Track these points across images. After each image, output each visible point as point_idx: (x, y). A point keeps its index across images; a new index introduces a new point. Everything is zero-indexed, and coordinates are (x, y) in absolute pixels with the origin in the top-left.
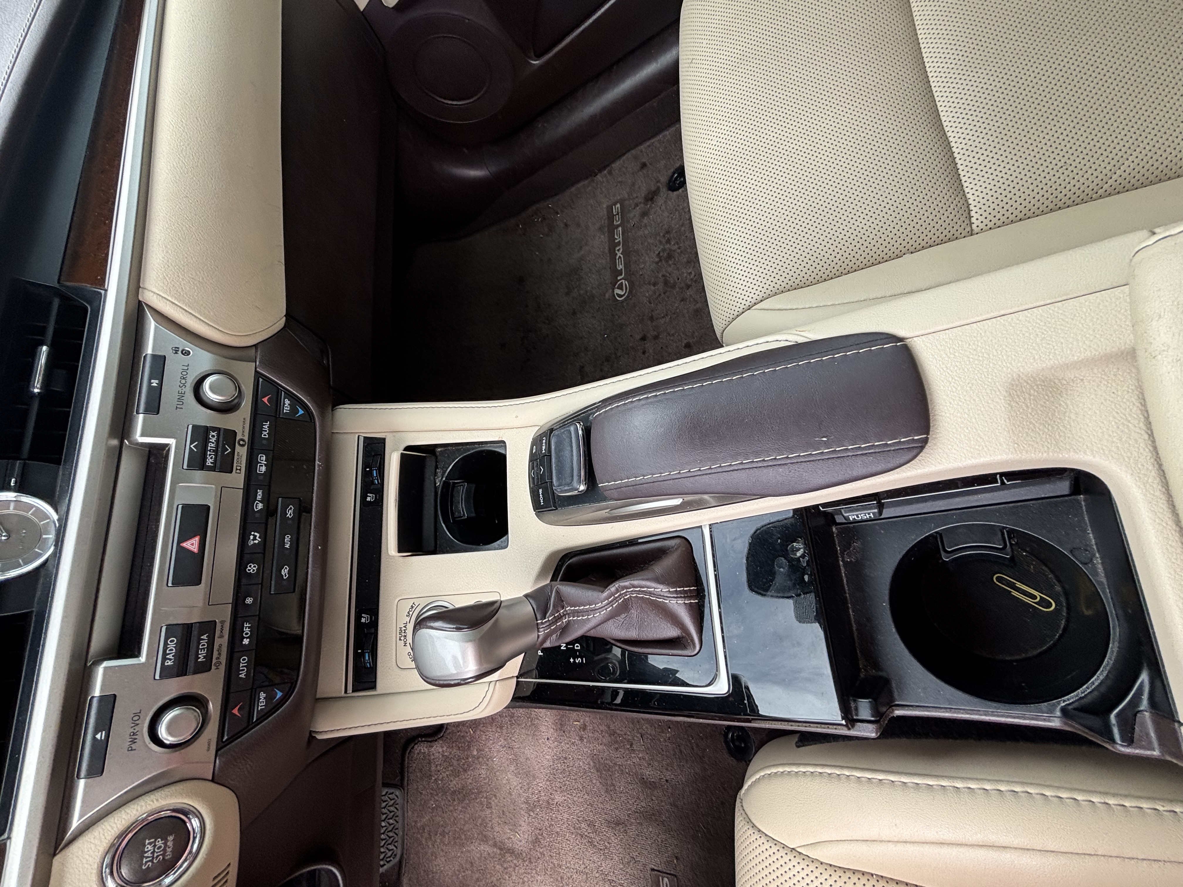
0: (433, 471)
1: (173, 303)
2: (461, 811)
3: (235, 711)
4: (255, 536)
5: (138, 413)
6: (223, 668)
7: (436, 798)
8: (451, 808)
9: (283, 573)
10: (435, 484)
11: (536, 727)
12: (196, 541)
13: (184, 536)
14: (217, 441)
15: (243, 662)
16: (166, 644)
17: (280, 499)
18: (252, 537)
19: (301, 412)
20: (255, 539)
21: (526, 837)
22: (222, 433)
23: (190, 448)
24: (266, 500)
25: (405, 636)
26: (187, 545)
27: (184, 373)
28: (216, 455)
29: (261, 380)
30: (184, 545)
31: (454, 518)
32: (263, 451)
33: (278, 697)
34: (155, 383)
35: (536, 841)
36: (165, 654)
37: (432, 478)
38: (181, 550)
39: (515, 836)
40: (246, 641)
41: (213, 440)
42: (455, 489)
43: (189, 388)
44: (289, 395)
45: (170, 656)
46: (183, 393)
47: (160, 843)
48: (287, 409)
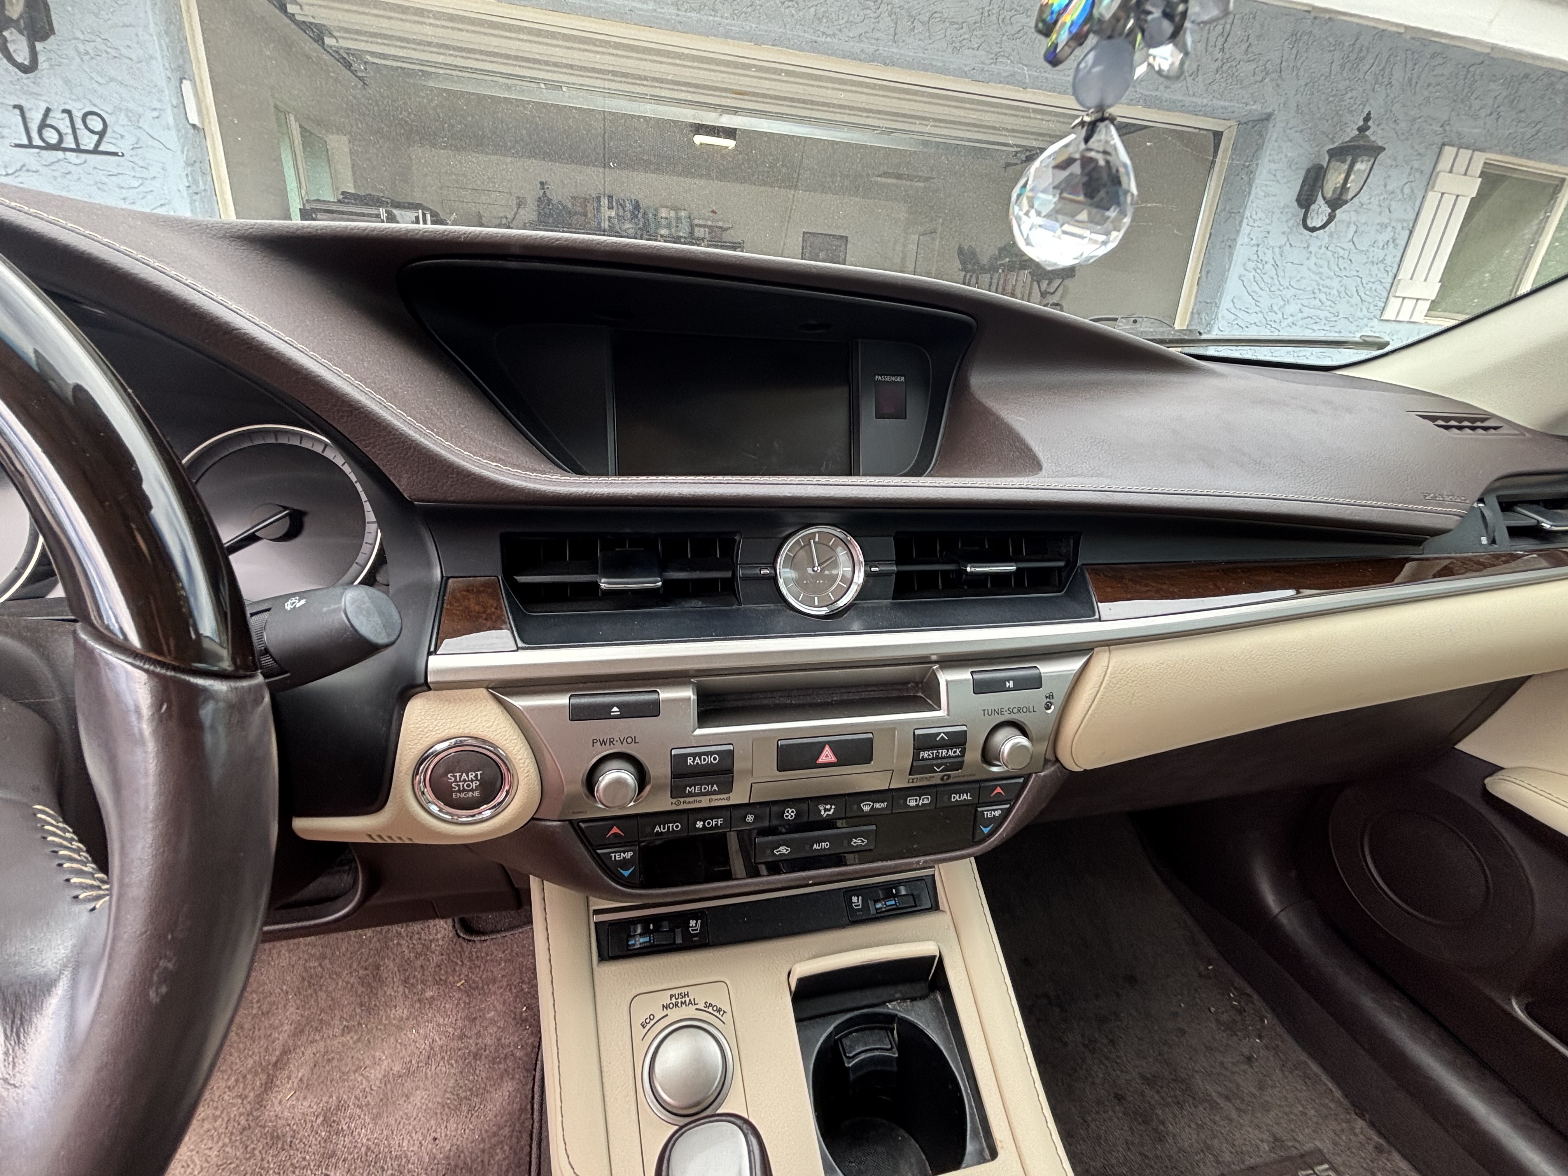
0: (908, 996)
1: (1102, 683)
2: (347, 983)
3: (615, 830)
4: (829, 810)
5: (970, 673)
6: (674, 808)
7: (375, 939)
8: (355, 966)
9: (781, 848)
10: (890, 1001)
11: (457, 1109)
12: (832, 759)
13: (834, 746)
14: (950, 757)
15: (675, 827)
16: (712, 753)
17: (874, 827)
18: (828, 807)
19: (986, 830)
20: (826, 810)
21: (286, 1114)
22: (960, 759)
23: (940, 733)
24: (874, 813)
25: (677, 1005)
26: (827, 750)
27: (1025, 710)
28: (933, 759)
29: (1021, 780)
30: (827, 748)
31: (840, 1039)
32: (935, 800)
33: (623, 872)
34: (1010, 683)
35: (275, 1138)
36: (700, 755)
37: (897, 995)
38: (819, 748)
39: (291, 1089)
40: (699, 824)
41: (951, 753)
42: (883, 1033)
43: (1007, 717)
44: (1006, 813)
45: (697, 760)
46: (1001, 712)
47: (474, 785)
48: (989, 815)
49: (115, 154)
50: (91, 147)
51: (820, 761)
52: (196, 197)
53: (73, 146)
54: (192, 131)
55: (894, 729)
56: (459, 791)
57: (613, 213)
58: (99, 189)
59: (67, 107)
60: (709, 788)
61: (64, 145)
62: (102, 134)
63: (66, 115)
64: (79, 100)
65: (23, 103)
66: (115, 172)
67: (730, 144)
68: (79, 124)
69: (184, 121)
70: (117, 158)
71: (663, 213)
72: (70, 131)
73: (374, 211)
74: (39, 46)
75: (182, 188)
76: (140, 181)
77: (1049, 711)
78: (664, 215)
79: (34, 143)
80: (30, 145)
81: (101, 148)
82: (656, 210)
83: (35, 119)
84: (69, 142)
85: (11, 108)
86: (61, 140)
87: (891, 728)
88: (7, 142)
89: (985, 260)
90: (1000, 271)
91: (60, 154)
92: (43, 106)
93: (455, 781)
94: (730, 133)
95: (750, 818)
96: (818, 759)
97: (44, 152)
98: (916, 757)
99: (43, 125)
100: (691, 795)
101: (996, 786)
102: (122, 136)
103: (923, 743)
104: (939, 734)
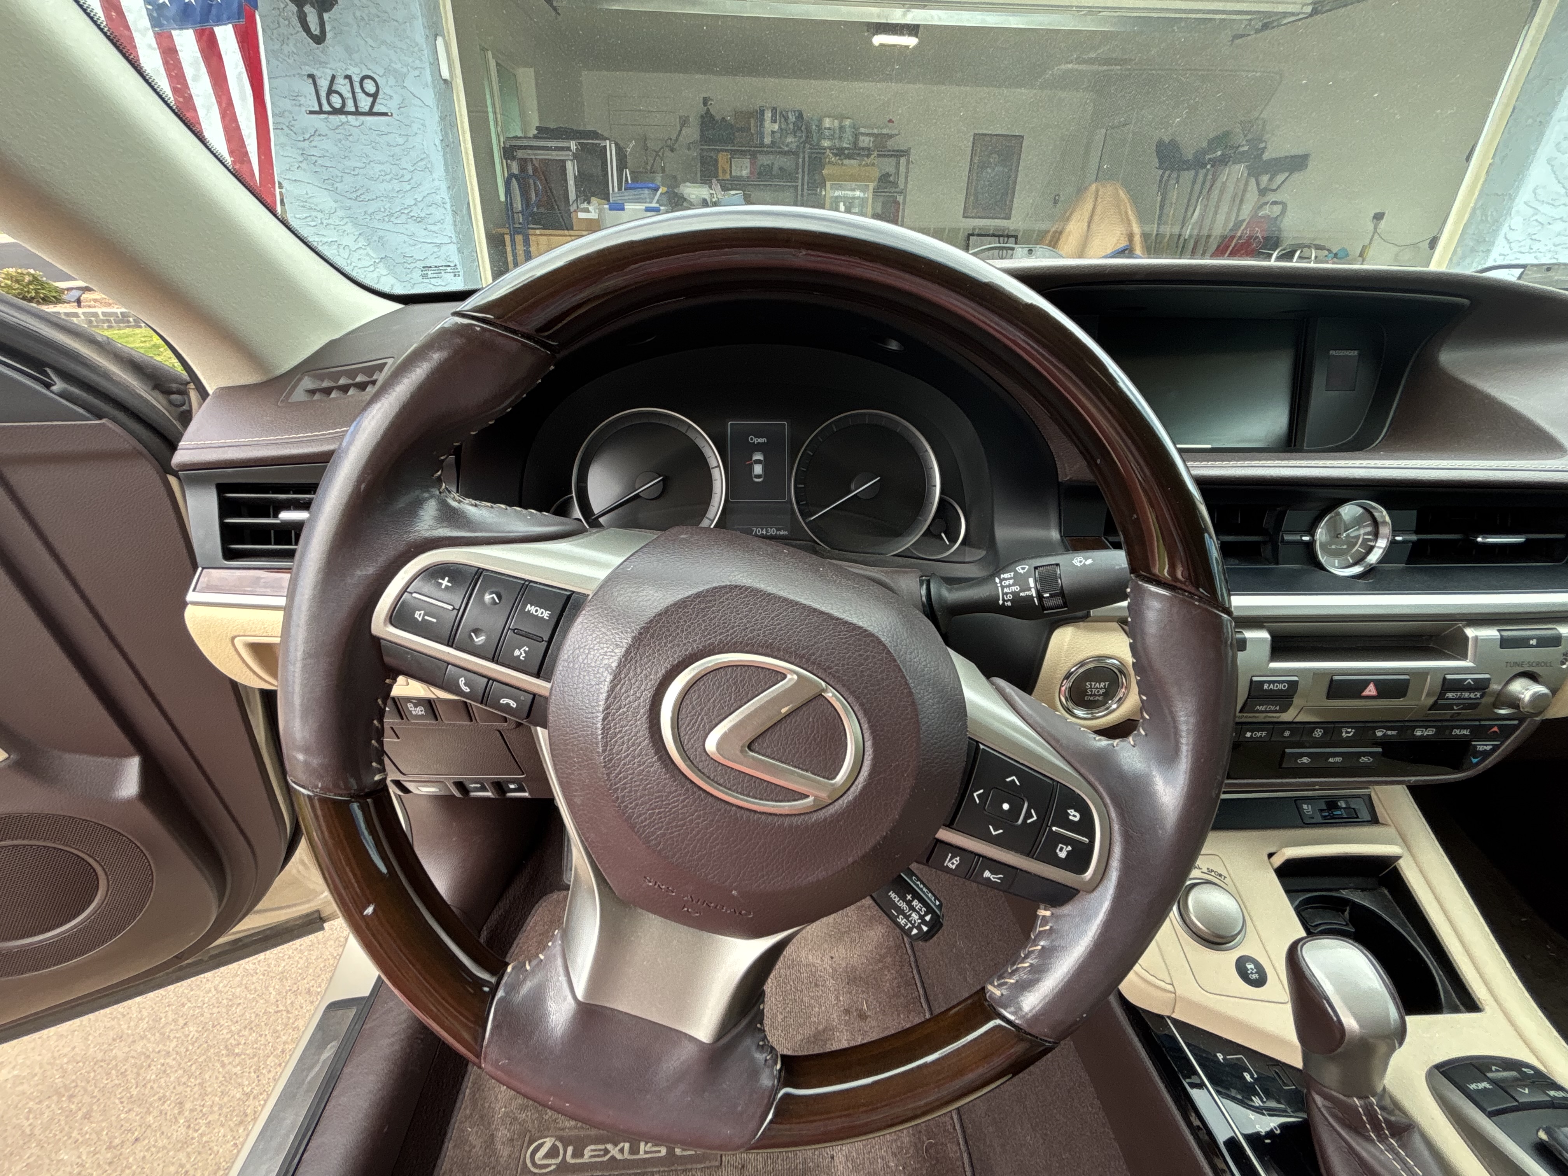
0: (1360, 886)
4: (1349, 733)
5: (1499, 630)
9: (1304, 758)
10: (1344, 889)
12: (1374, 692)
13: (1377, 683)
14: (1470, 698)
16: (1283, 682)
18: (1350, 730)
20: (1346, 732)
22: (1477, 701)
24: (1383, 738)
26: (1371, 686)
27: (1543, 664)
28: (1456, 699)
29: (1519, 722)
32: (1438, 732)
34: (1533, 642)
36: (1274, 682)
37: (1351, 885)
38: (1365, 684)
40: (1249, 734)
41: (1472, 696)
43: (1526, 668)
44: (1495, 748)
45: (1272, 686)
46: (1521, 664)
47: (1101, 692)
48: (1480, 748)
49: (385, 114)
50: (367, 109)
51: (1364, 694)
52: (448, 149)
53: (353, 109)
54: (443, 86)
55: (1427, 674)
56: (1091, 695)
57: (776, 127)
58: (373, 148)
59: (349, 73)
60: (1272, 708)
61: (346, 109)
62: (375, 96)
63: (347, 81)
64: (356, 65)
65: (315, 72)
66: (386, 131)
67: (911, 41)
68: (358, 89)
69: (438, 78)
70: (387, 118)
71: (827, 123)
72: (350, 95)
73: (564, 144)
74: (326, 16)
75: (438, 142)
76: (405, 138)
77: (1564, 667)
78: (828, 126)
79: (324, 109)
80: (321, 112)
81: (375, 110)
82: (820, 121)
83: (324, 84)
84: (350, 107)
85: (306, 78)
86: (344, 104)
87: (1423, 674)
88: (303, 109)
89: (1189, 154)
90: (1209, 166)
91: (343, 118)
92: (330, 73)
93: (1091, 688)
94: (912, 29)
95: (1287, 734)
96: (1363, 691)
97: (331, 117)
98: (1441, 696)
99: (330, 91)
100: (1258, 712)
101: (1493, 726)
102: (391, 97)
103: (1448, 685)
104: (1466, 679)
